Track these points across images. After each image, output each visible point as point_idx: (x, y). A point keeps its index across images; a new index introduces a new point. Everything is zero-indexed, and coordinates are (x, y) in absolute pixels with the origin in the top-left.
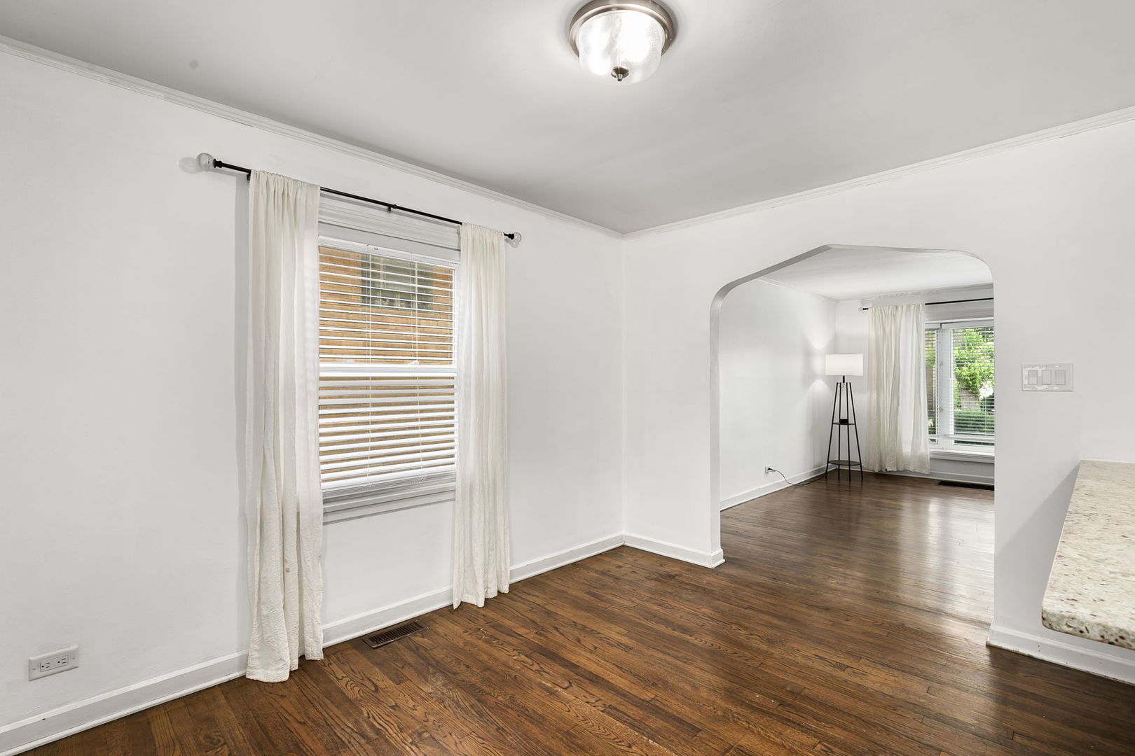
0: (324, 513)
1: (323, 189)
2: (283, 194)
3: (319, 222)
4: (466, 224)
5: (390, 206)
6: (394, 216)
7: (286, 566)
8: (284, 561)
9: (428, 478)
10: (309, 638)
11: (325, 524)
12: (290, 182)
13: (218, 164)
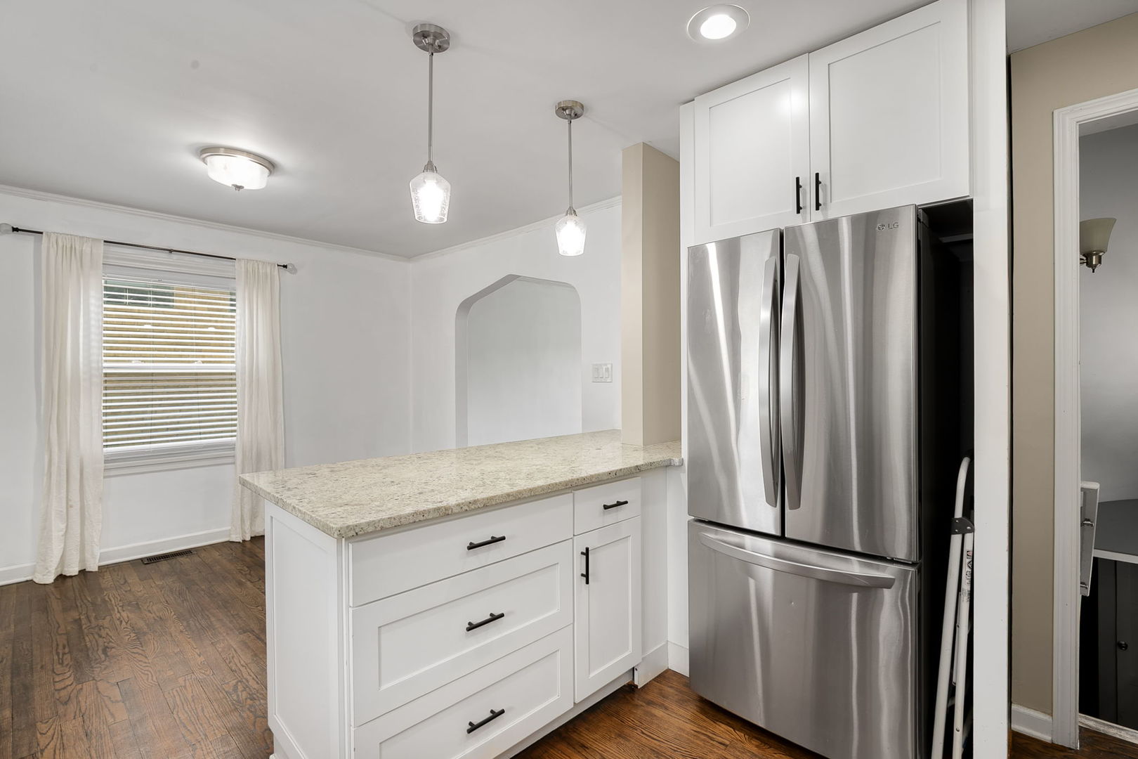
0: (105, 469)
1: (105, 241)
2: (71, 247)
3: (104, 264)
4: (239, 260)
5: (171, 251)
6: (175, 256)
7: (70, 503)
8: (68, 500)
9: (205, 447)
10: (88, 555)
11: (105, 477)
12: (76, 238)
13: (15, 230)
